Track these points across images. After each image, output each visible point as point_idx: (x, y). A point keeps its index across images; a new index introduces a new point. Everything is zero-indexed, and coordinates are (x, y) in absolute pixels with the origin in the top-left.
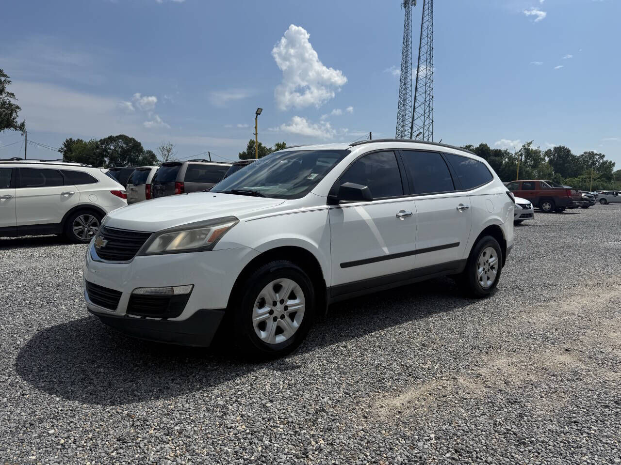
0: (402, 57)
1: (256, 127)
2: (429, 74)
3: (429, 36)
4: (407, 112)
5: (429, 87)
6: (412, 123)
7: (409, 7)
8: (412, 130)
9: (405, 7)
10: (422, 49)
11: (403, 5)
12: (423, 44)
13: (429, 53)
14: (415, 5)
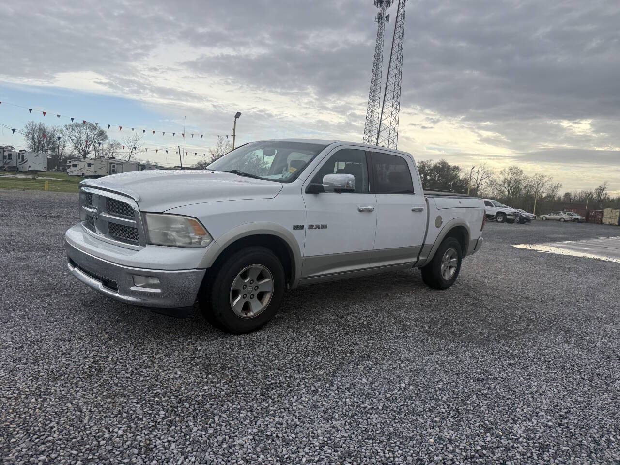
0: (373, 70)
1: (234, 130)
2: (397, 88)
3: (400, 52)
4: (374, 123)
5: (397, 101)
6: (378, 134)
7: (382, 22)
8: (377, 141)
9: (379, 22)
10: (392, 64)
11: (377, 20)
12: (393, 59)
13: (398, 68)
14: (388, 20)
